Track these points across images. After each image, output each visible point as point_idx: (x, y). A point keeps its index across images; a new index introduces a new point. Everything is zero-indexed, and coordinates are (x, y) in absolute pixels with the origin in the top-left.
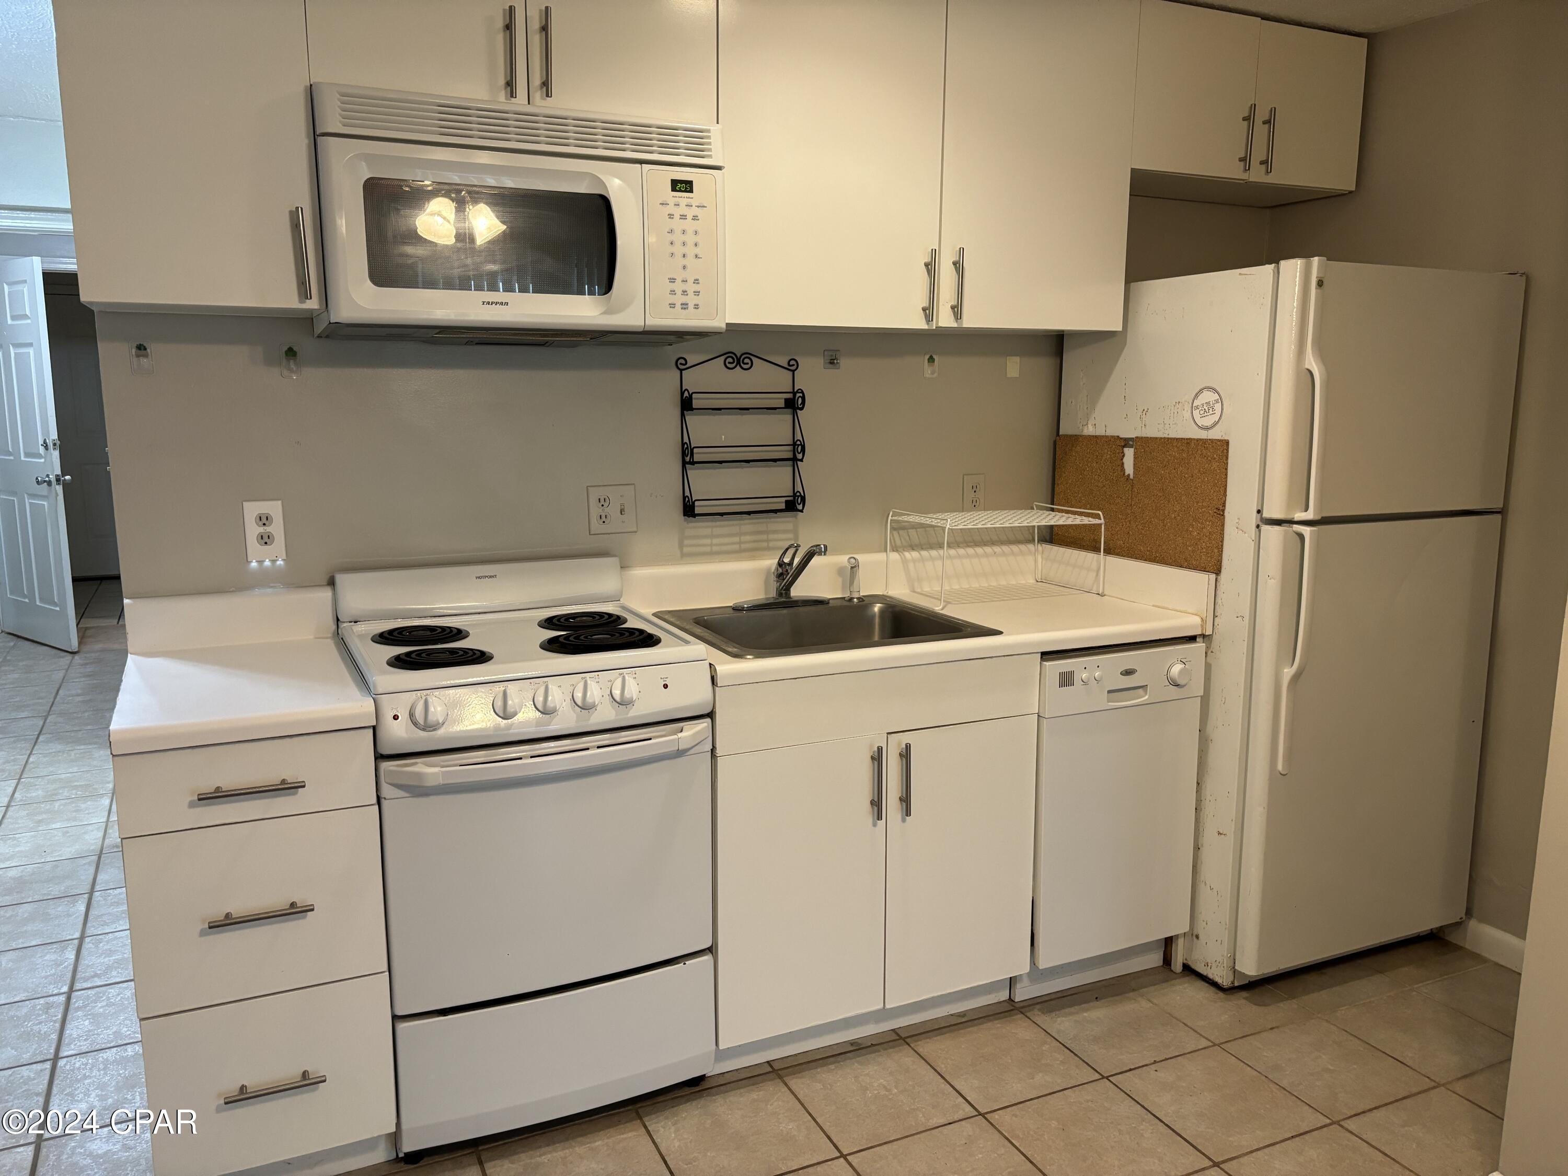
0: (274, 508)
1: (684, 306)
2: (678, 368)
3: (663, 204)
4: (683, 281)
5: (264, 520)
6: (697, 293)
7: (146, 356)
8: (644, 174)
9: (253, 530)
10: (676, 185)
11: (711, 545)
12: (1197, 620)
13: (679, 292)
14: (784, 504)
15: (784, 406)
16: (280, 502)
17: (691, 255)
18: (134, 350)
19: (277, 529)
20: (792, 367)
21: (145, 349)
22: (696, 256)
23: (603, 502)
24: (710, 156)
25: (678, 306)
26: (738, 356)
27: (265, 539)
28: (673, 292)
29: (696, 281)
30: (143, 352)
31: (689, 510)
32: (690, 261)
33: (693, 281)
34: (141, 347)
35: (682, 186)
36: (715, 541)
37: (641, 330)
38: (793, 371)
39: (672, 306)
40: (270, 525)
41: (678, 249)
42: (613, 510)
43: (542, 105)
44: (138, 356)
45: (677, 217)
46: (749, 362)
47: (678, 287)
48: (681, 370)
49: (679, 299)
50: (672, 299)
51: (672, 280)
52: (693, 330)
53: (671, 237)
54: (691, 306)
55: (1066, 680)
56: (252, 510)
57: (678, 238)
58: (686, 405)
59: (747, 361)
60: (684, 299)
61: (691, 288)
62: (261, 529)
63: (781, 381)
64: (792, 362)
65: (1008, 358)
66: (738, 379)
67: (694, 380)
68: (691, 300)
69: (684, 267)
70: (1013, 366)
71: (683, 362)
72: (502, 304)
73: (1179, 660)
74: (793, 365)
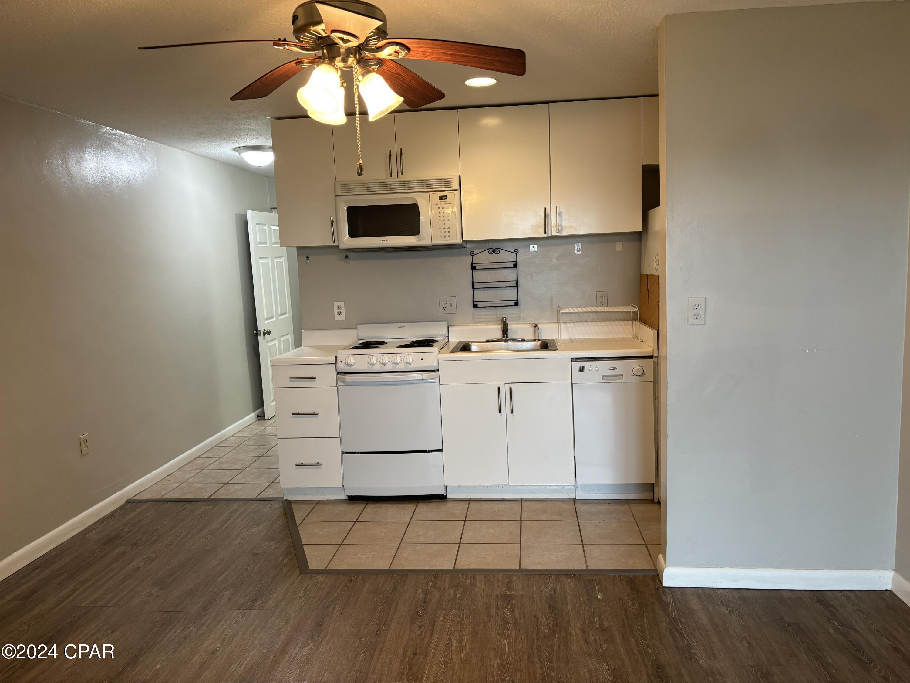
0: (342, 304)
1: (445, 236)
2: (471, 255)
3: (436, 204)
4: (444, 228)
5: (339, 308)
6: (449, 232)
7: (309, 260)
8: (430, 195)
9: (336, 311)
10: (441, 198)
11: (485, 318)
12: (651, 349)
13: (443, 232)
14: (514, 303)
15: (513, 267)
16: (344, 302)
17: (446, 219)
18: (306, 258)
19: (343, 310)
20: (516, 252)
21: (309, 258)
22: (448, 220)
23: (445, 302)
24: (453, 187)
25: (443, 237)
26: (494, 250)
27: (340, 314)
28: (441, 232)
29: (449, 228)
30: (308, 258)
31: (475, 306)
32: (446, 222)
33: (447, 228)
34: (307, 257)
35: (442, 198)
36: (486, 317)
37: (431, 245)
38: (517, 254)
39: (441, 237)
40: (341, 309)
41: (442, 218)
42: (448, 306)
43: (402, 178)
44: (307, 260)
45: (441, 208)
46: (499, 251)
47: (443, 230)
48: (472, 256)
49: (443, 234)
50: (441, 234)
51: (440, 228)
52: (449, 244)
53: (439, 215)
54: (447, 236)
55: (582, 369)
56: (336, 304)
57: (442, 215)
58: (473, 268)
59: (497, 251)
60: (445, 234)
61: (447, 230)
62: (338, 310)
63: (512, 257)
64: (516, 250)
65: (616, 243)
66: (494, 258)
67: (477, 259)
68: (447, 234)
69: (444, 224)
70: (619, 246)
71: (473, 253)
72: (386, 240)
73: (639, 365)
74: (516, 251)
